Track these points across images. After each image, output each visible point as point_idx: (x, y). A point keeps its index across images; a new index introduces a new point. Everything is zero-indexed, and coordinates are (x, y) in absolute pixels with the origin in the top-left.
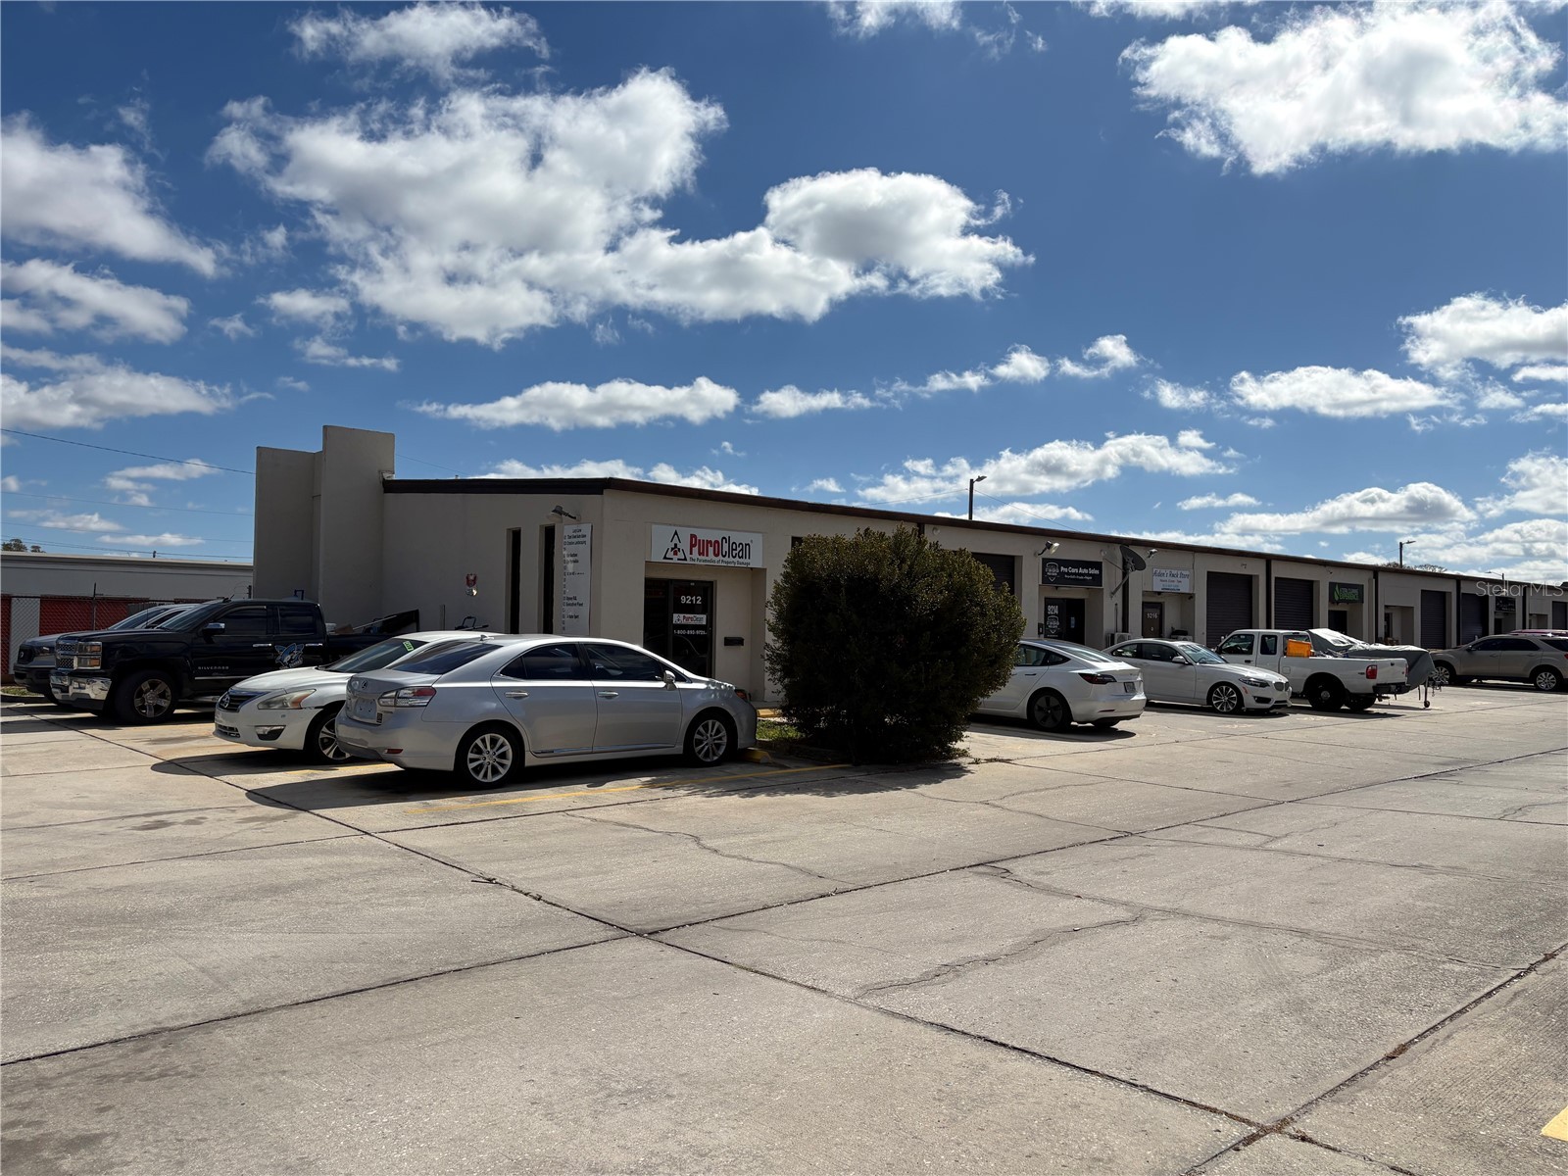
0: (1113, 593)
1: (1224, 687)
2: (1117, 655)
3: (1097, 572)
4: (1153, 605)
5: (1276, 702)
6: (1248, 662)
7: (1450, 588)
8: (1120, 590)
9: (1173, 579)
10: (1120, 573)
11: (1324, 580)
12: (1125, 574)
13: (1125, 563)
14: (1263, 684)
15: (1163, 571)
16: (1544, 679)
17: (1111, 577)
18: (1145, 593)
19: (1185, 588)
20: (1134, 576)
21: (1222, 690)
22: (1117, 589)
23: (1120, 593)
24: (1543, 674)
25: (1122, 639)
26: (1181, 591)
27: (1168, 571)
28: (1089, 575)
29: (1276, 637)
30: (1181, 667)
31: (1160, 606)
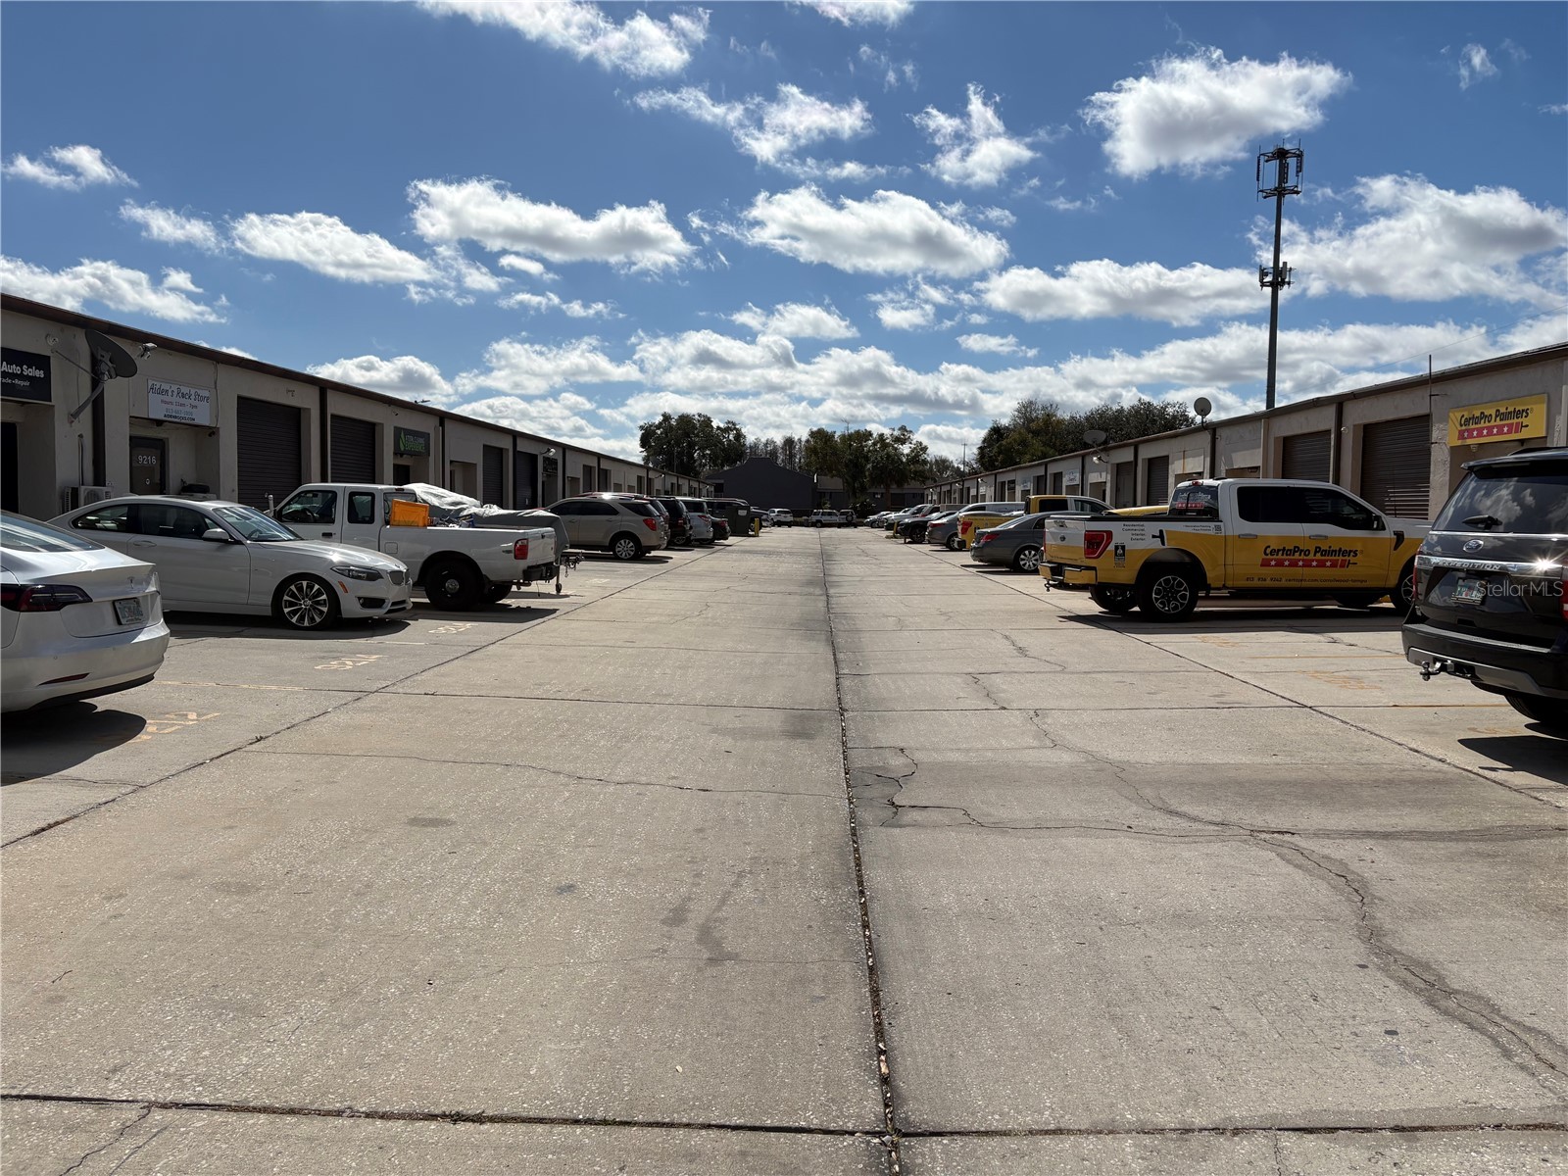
0: (75, 415)
1: (305, 583)
2: (86, 530)
3: (40, 374)
4: (149, 442)
5: (394, 604)
6: (327, 536)
7: (506, 443)
8: (88, 410)
9: (183, 401)
10: (86, 379)
11: (389, 423)
12: (96, 382)
13: (95, 362)
14: (373, 575)
15: (165, 386)
16: (625, 547)
17: (69, 386)
18: (134, 420)
19: (203, 417)
20: (115, 389)
21: (300, 589)
22: (81, 408)
23: (87, 415)
24: (622, 542)
25: (93, 497)
26: (197, 422)
27: (175, 388)
28: (21, 377)
29: (372, 495)
30: (219, 549)
31: (160, 447)
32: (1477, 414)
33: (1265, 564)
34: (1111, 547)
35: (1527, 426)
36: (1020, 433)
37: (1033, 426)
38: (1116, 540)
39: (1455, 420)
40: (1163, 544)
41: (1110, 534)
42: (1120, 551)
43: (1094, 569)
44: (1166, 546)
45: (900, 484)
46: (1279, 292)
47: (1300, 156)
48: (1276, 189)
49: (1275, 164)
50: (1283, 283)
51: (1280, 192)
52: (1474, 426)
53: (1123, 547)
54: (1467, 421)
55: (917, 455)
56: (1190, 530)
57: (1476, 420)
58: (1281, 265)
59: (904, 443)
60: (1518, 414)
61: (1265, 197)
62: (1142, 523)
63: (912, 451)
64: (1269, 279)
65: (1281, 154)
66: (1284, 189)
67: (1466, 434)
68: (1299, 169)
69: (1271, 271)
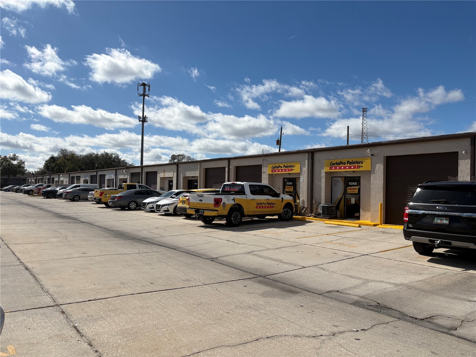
32: (277, 166)
33: (257, 208)
34: (222, 204)
35: (294, 170)
36: (62, 160)
37: (67, 157)
38: (223, 201)
39: (270, 167)
40: (235, 202)
41: (221, 199)
42: (224, 205)
43: (217, 211)
44: (235, 203)
45: (14, 175)
46: (144, 124)
47: (149, 86)
48: (143, 94)
49: (142, 87)
50: (145, 121)
51: (144, 95)
52: (277, 169)
53: (225, 203)
54: (274, 167)
55: (20, 165)
56: (240, 198)
57: (278, 167)
58: (145, 116)
59: (15, 160)
60: (291, 166)
61: (140, 96)
62: (229, 196)
63: (18, 163)
64: (141, 119)
65: (144, 85)
66: (145, 95)
67: (274, 171)
68: (149, 90)
69: (142, 117)
